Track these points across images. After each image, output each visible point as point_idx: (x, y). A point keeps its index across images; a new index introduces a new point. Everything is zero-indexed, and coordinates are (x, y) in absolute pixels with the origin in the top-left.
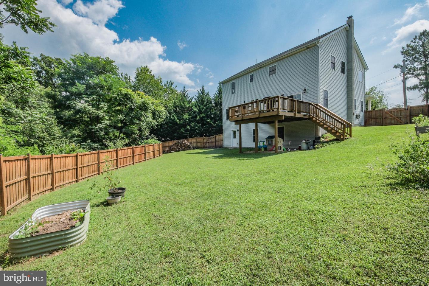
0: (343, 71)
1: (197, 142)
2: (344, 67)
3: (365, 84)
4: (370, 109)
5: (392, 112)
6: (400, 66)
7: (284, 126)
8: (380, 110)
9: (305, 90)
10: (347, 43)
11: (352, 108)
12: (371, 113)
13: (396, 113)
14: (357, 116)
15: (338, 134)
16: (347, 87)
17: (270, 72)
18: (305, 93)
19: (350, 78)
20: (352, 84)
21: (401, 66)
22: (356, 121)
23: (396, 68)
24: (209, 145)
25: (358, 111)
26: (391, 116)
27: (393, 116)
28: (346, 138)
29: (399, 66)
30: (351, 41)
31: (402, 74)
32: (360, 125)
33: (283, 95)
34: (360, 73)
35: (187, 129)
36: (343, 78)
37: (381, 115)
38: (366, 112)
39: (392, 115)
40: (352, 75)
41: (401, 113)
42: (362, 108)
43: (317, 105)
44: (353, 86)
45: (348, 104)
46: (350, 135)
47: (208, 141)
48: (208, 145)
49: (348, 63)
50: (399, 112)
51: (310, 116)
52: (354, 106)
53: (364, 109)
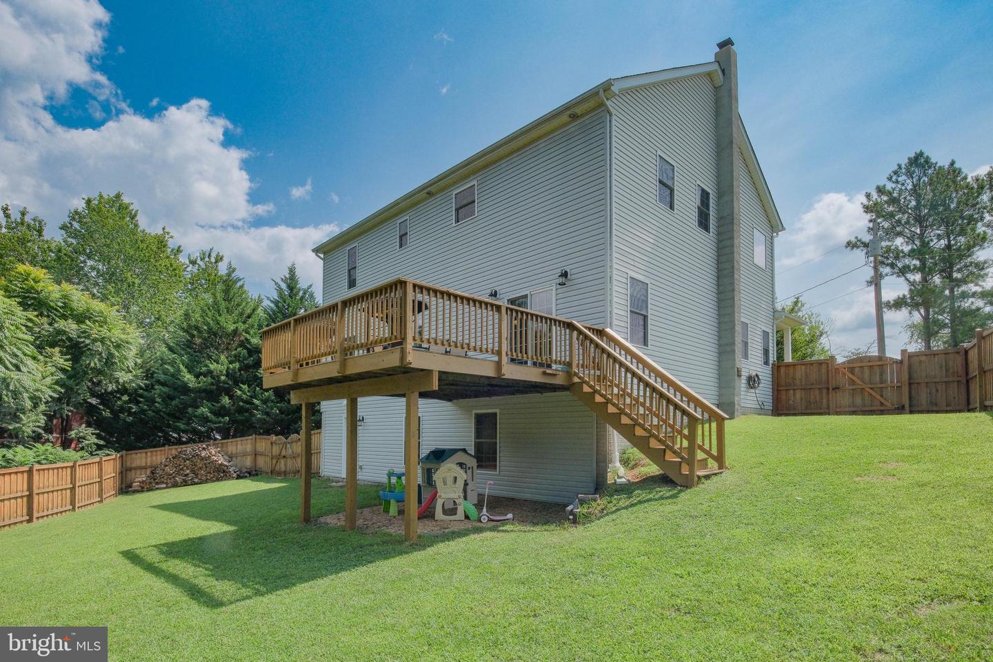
0: (703, 222)
1: (256, 454)
2: (708, 208)
3: (773, 277)
4: (789, 358)
5: (857, 370)
6: (863, 243)
7: (497, 411)
8: (820, 363)
9: (565, 275)
10: (717, 126)
11: (734, 351)
12: (791, 369)
13: (867, 372)
14: (750, 379)
15: (670, 457)
16: (718, 277)
17: (457, 210)
18: (565, 289)
19: (724, 248)
20: (733, 267)
21: (866, 245)
22: (746, 398)
23: (853, 248)
24: (286, 465)
25: (753, 363)
26: (853, 382)
27: (858, 381)
28: (699, 477)
29: (858, 243)
30: (730, 123)
31: (872, 259)
32: (761, 411)
33: (494, 294)
34: (759, 238)
35: (223, 407)
36: (704, 243)
37: (824, 377)
38: (779, 367)
39: (855, 379)
40: (732, 238)
41: (881, 375)
42: (766, 352)
43: (601, 333)
44: (736, 276)
45: (720, 338)
46: (720, 459)
47: (283, 453)
48: (282, 466)
49: (720, 195)
50: (878, 371)
51: (569, 374)
52: (739, 347)
53: (773, 357)
